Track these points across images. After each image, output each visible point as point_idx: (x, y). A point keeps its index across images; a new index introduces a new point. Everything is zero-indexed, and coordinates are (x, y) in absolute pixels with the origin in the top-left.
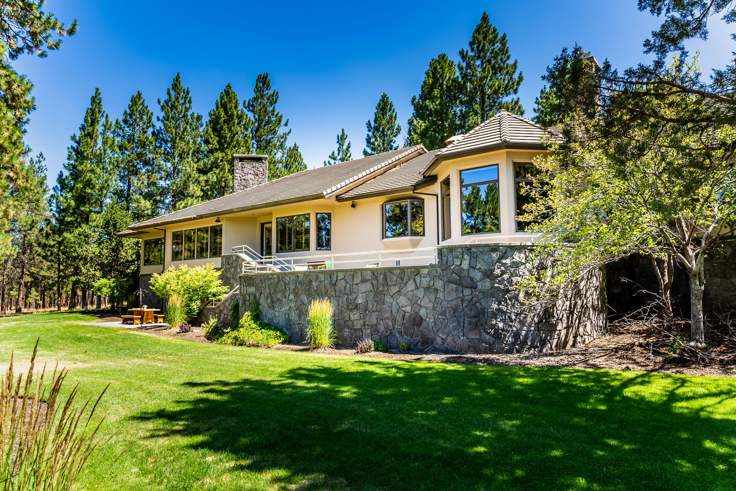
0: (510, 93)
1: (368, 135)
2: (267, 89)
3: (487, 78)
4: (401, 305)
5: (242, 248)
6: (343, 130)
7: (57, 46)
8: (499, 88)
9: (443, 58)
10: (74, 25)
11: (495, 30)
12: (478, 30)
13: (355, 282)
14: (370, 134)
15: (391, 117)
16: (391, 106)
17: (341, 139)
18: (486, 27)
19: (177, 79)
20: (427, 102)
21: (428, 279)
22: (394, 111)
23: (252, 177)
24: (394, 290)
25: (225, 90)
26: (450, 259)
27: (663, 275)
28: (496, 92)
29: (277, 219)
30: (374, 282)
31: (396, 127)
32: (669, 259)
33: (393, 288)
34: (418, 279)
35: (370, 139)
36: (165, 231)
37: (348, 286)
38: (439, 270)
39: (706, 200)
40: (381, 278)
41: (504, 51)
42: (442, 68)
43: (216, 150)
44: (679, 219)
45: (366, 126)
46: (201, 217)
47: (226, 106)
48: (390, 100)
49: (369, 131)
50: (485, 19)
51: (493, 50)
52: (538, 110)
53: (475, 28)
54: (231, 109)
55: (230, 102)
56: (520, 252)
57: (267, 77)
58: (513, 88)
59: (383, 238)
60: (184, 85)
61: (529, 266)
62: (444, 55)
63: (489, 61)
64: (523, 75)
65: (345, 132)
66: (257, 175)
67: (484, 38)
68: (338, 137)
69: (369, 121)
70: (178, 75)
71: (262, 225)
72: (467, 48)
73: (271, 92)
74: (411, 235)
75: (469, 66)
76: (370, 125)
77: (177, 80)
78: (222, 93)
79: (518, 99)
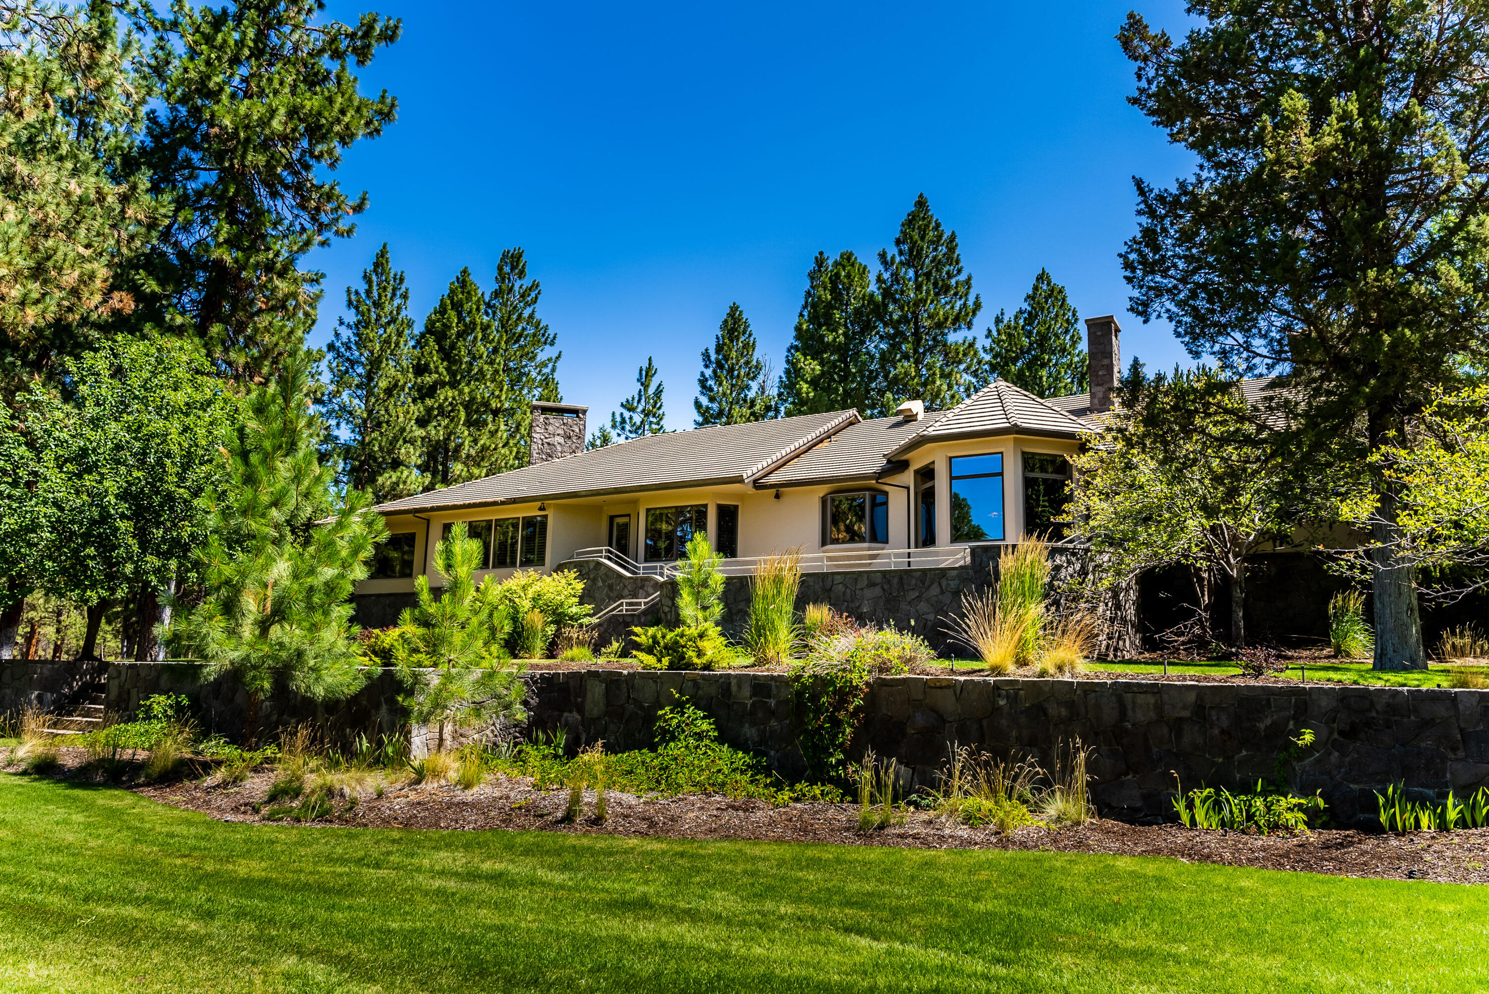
0: (960, 328)
1: (702, 374)
2: (520, 278)
3: (926, 301)
4: (921, 612)
5: (601, 551)
6: (650, 359)
7: (349, 232)
8: (946, 319)
9: (849, 259)
10: (363, 199)
11: (938, 225)
12: (911, 221)
13: (858, 587)
14: (708, 372)
15: (746, 346)
16: (746, 327)
17: (646, 375)
18: (924, 219)
19: (383, 254)
20: (824, 330)
21: (957, 582)
22: (750, 335)
23: (562, 440)
24: (913, 595)
25: (458, 278)
26: (985, 559)
27: (1203, 595)
28: (940, 325)
29: (648, 510)
30: (886, 587)
31: (754, 363)
32: (1209, 576)
33: (911, 593)
34: (944, 583)
35: (706, 380)
36: (428, 521)
37: (848, 591)
38: (971, 572)
39: (1246, 509)
40: (895, 581)
41: (951, 258)
42: (848, 276)
43: (443, 384)
44: (1221, 525)
45: (701, 358)
46: (514, 501)
47: (462, 306)
48: (744, 316)
49: (706, 366)
50: (921, 203)
51: (934, 258)
52: (992, 349)
53: (904, 218)
54: (470, 312)
55: (468, 299)
56: (1061, 555)
57: (520, 255)
58: (965, 320)
59: (824, 544)
60: (394, 267)
61: (1070, 570)
62: (851, 254)
63: (928, 275)
64: (981, 300)
65: (653, 364)
66: (570, 437)
67: (922, 238)
68: (641, 370)
69: (707, 350)
70: (384, 247)
71: (612, 518)
72: (892, 251)
73: (527, 282)
74: (871, 542)
75: (895, 277)
76: (709, 357)
77: (382, 256)
78: (453, 283)
79: (975, 339)
